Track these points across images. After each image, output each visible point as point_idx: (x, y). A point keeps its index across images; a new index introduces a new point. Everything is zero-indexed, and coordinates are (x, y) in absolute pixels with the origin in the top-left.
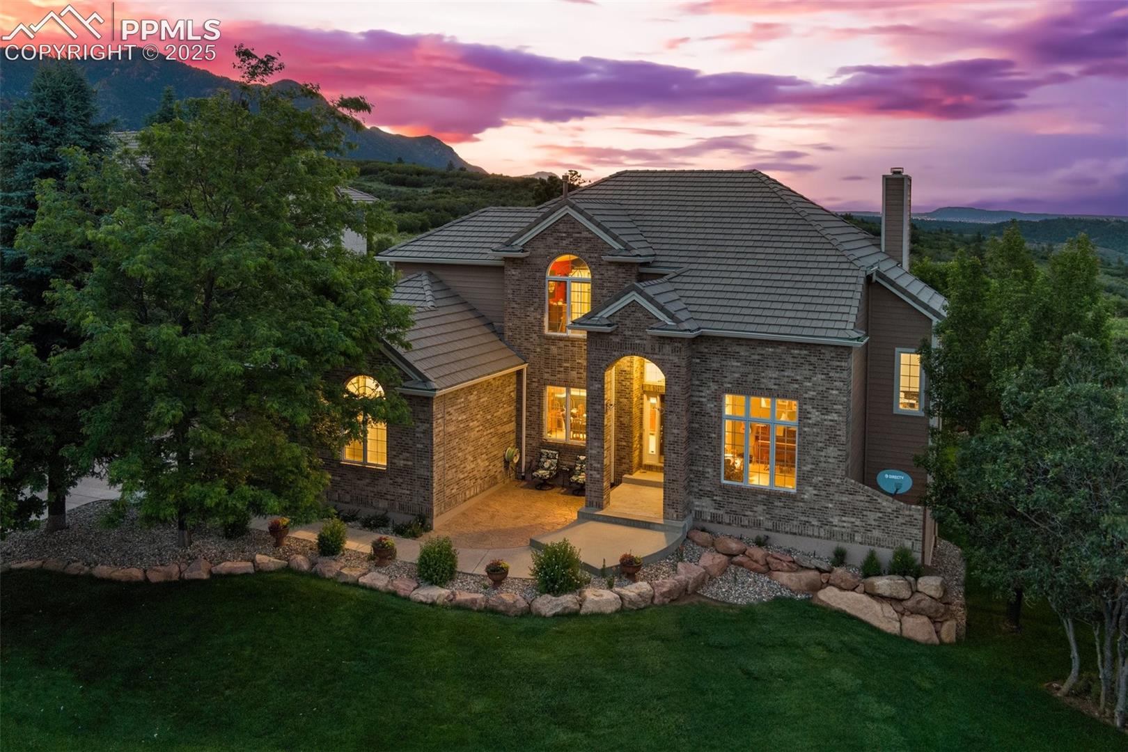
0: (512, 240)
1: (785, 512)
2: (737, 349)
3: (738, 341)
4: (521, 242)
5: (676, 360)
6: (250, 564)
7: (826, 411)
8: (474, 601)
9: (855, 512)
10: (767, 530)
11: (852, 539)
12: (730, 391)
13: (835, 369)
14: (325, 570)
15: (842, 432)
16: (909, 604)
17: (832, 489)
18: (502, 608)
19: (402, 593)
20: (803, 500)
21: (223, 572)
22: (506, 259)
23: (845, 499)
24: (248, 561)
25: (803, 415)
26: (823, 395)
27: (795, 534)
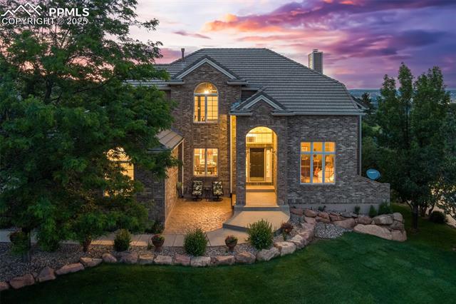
0: (176, 76)
1: (330, 194)
2: (307, 120)
3: (308, 116)
4: (180, 77)
5: (282, 127)
6: (80, 264)
7: (348, 145)
8: (230, 260)
9: (362, 189)
10: (322, 203)
11: (361, 202)
12: (304, 141)
13: (351, 126)
14: (130, 259)
15: (355, 154)
16: (393, 226)
17: (351, 181)
18: (245, 261)
19: (185, 264)
20: (339, 188)
21: (65, 272)
22: (170, 85)
23: (357, 184)
24: (78, 263)
25: (338, 148)
26: (347, 138)
27: (335, 203)
